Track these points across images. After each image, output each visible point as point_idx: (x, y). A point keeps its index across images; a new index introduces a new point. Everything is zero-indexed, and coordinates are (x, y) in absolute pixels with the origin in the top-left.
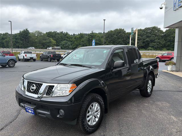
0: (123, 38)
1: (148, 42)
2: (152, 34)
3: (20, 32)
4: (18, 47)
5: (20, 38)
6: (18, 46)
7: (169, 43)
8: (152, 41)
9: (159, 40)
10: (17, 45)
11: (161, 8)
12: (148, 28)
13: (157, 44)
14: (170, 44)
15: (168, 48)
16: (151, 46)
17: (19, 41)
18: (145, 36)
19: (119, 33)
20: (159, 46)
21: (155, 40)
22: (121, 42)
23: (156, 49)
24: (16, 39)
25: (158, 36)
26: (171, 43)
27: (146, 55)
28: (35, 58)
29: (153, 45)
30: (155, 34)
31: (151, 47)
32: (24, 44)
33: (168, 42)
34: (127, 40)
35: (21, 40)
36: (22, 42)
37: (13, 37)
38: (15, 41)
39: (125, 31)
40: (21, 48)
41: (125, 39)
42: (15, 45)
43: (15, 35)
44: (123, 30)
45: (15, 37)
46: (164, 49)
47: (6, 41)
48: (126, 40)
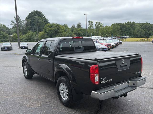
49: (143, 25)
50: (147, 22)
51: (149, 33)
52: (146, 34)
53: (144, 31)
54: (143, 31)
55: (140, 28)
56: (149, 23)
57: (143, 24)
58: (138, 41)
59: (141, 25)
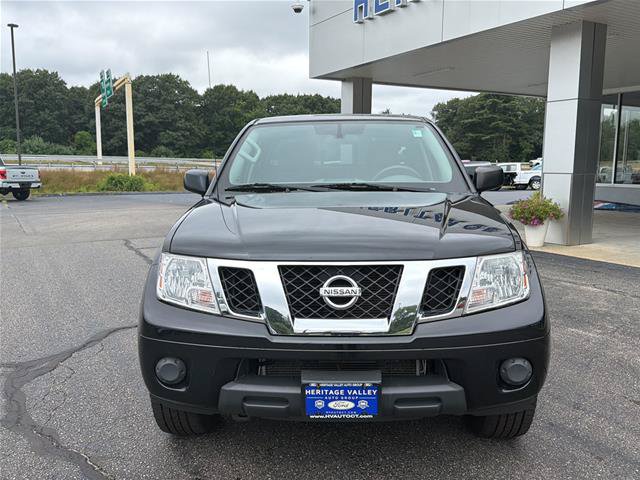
0: (59, 108)
1: (154, 128)
2: (165, 101)
7: (220, 133)
8: (167, 125)
9: (187, 124)
11: (298, 10)
12: (148, 77)
13: (183, 136)
14: (223, 136)
15: (218, 150)
16: (165, 141)
18: (140, 104)
19: (41, 86)
20: (190, 144)
21: (176, 121)
22: (48, 122)
23: (182, 152)
25: (183, 107)
26: (226, 136)
27: (167, 173)
29: (171, 140)
30: (172, 102)
31: (166, 145)
33: (217, 129)
34: (74, 117)
39: (62, 82)
41: (66, 111)
44: (55, 75)
46: (208, 153)
48: (71, 114)
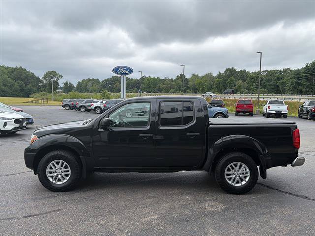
3: (307, 66)
4: (301, 93)
5: (306, 76)
6: (301, 90)
10: (299, 88)
17: (303, 81)
24: (298, 78)
28: (287, 112)
32: (311, 87)
35: (307, 79)
36: (307, 83)
37: (293, 76)
38: (296, 82)
40: (307, 93)
42: (296, 88)
43: (297, 72)
45: (298, 74)
47: (282, 82)
49: (13, 72)
50: (21, 67)
51: (28, 89)
52: (21, 91)
53: (18, 83)
54: (16, 84)
55: (9, 77)
56: (25, 70)
57: (13, 70)
58: (24, 104)
59: (9, 72)
